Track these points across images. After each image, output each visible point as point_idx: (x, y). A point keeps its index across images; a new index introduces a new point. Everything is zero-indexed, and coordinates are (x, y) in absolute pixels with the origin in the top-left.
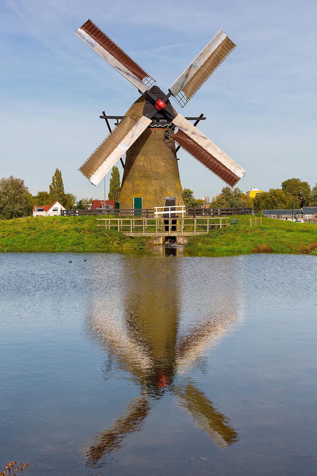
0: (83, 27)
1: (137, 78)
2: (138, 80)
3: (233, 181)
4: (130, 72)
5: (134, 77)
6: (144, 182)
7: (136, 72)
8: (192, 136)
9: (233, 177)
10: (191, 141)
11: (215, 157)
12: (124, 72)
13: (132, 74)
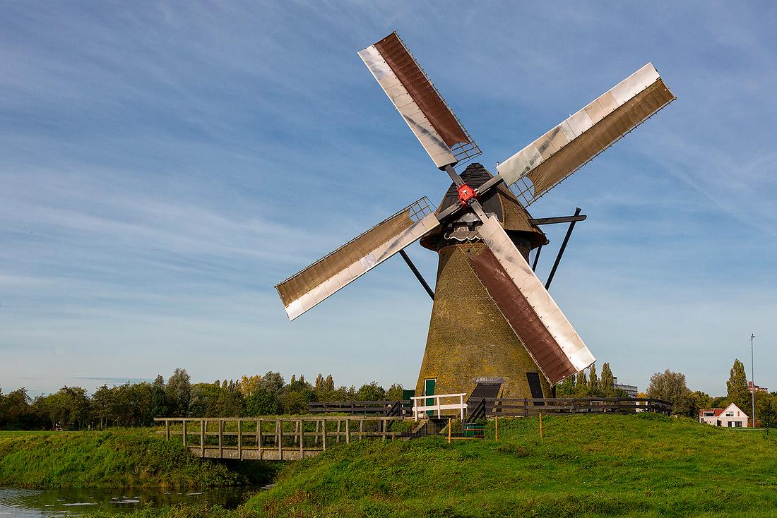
0: (379, 45)
1: (441, 139)
2: (441, 145)
3: (560, 372)
4: (431, 129)
5: (435, 139)
6: (442, 350)
7: (445, 131)
8: (505, 264)
9: (563, 365)
10: (502, 274)
11: (539, 315)
12: (418, 126)
13: (435, 134)
